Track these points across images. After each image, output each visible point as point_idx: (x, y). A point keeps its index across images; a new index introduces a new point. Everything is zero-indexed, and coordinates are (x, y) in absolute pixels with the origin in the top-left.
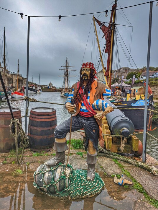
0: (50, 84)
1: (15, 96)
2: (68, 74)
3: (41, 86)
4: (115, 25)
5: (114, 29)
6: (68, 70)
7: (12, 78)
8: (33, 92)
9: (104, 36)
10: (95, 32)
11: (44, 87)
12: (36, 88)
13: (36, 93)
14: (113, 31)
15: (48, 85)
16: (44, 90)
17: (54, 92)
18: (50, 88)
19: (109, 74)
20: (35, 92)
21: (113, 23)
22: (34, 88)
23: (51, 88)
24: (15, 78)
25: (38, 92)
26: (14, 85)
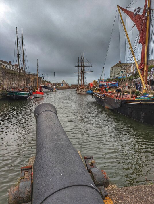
0: (63, 81)
1: (37, 95)
2: (83, 70)
3: (56, 84)
4: (151, 10)
5: (150, 16)
6: (83, 67)
7: (30, 78)
8: (49, 90)
9: (135, 25)
10: (121, 22)
11: (58, 85)
12: (52, 86)
13: (53, 91)
14: (148, 17)
15: (61, 83)
16: (58, 88)
17: (68, 89)
18: (63, 85)
19: (144, 67)
20: (51, 90)
21: (148, 8)
22: (50, 86)
23: (65, 85)
24: (32, 78)
25: (54, 90)
26: (32, 84)
